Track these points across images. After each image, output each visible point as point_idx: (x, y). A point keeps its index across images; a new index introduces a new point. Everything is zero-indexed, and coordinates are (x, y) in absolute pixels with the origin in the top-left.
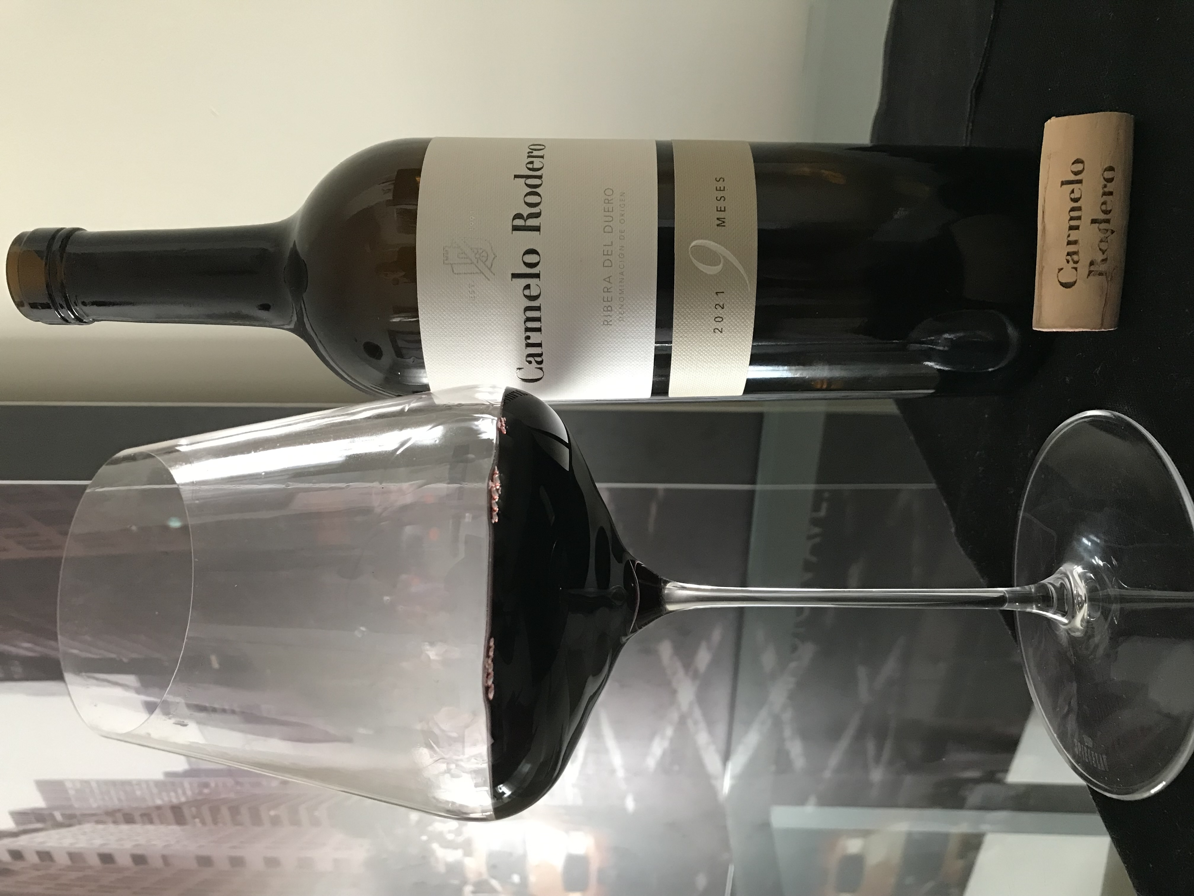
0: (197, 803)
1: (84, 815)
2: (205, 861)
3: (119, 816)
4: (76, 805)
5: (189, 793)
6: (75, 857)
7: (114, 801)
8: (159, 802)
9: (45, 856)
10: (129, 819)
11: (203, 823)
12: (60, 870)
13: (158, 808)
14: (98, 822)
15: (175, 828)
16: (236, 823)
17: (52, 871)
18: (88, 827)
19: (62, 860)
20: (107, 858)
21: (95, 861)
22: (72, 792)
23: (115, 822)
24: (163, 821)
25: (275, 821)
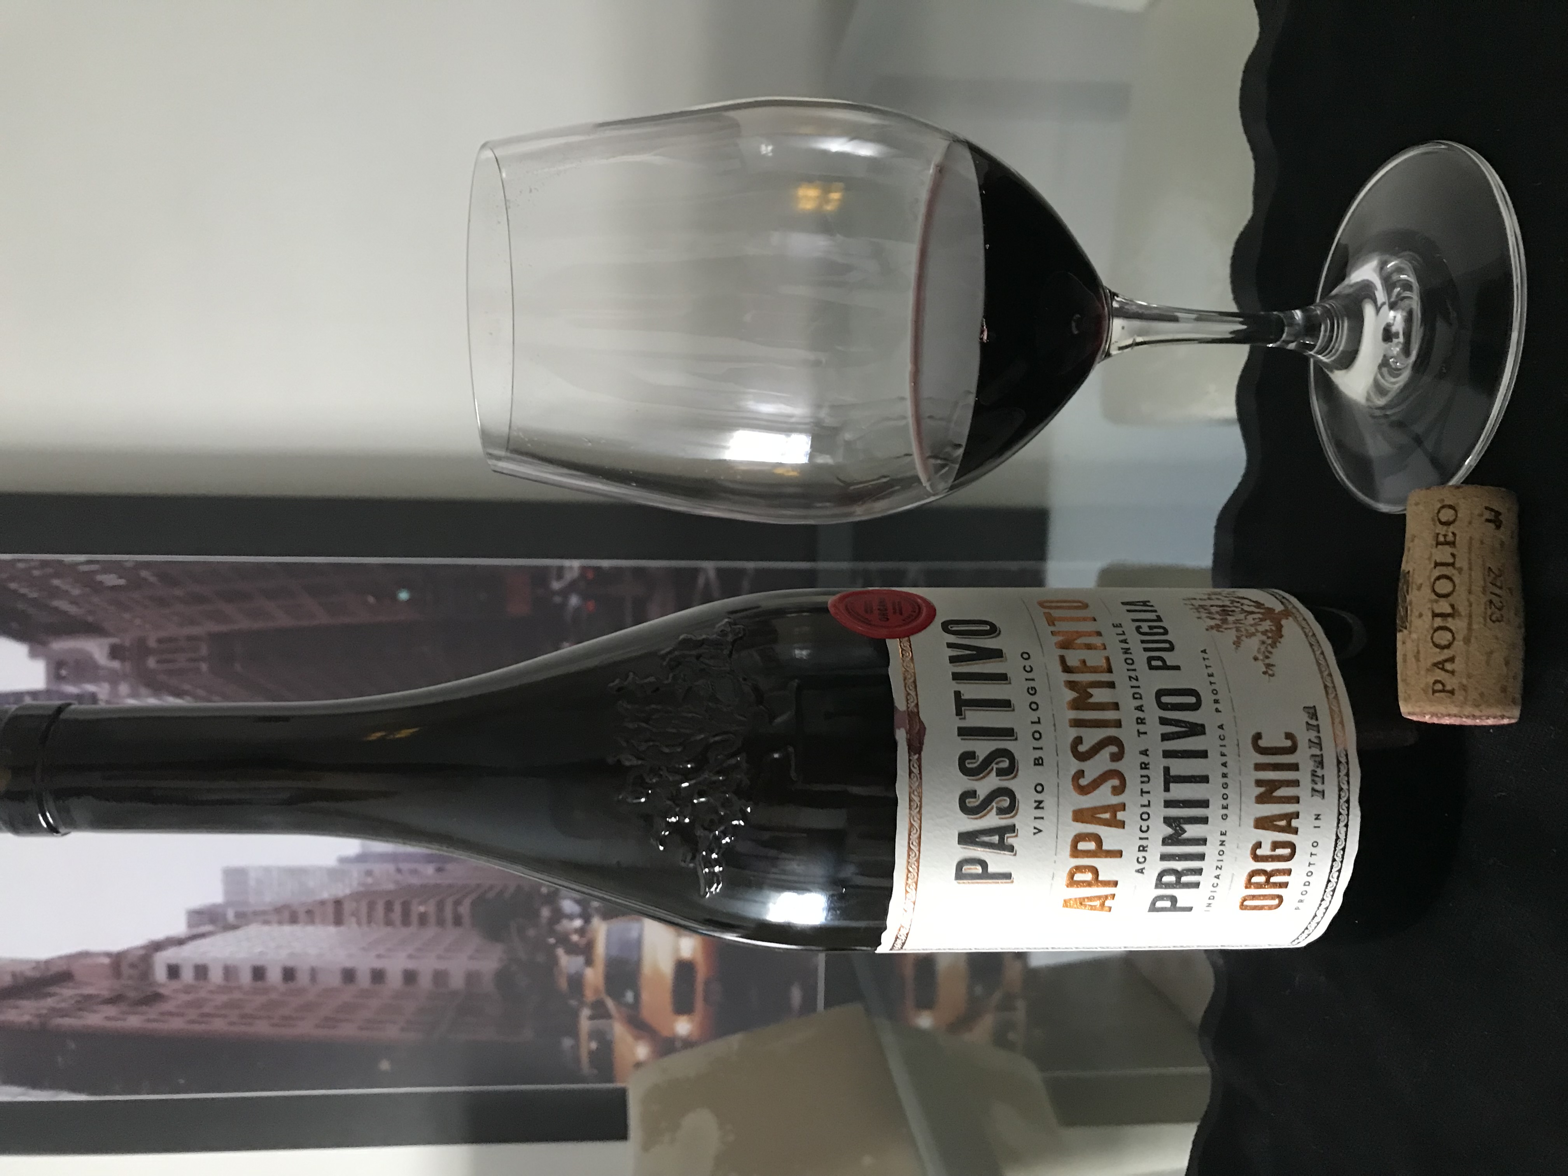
0: (356, 896)
1: (255, 913)
2: (349, 975)
3: (286, 915)
4: (252, 899)
5: (355, 883)
6: (229, 971)
7: (286, 893)
8: (325, 895)
9: (201, 971)
10: (294, 919)
11: (359, 923)
12: (211, 992)
13: (323, 903)
14: (266, 922)
15: (332, 929)
16: (389, 923)
17: (203, 994)
18: (254, 930)
19: (216, 976)
20: (259, 973)
21: (246, 978)
22: (252, 883)
23: (280, 923)
24: (324, 922)
25: (423, 920)
